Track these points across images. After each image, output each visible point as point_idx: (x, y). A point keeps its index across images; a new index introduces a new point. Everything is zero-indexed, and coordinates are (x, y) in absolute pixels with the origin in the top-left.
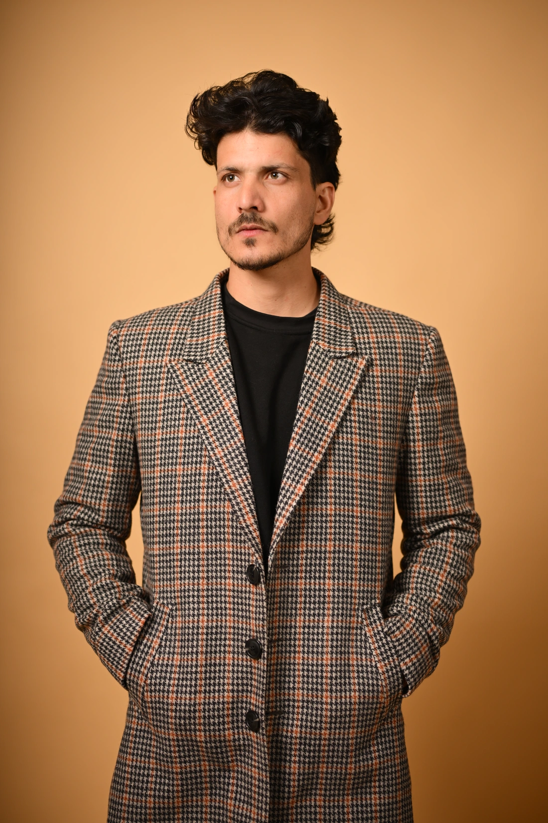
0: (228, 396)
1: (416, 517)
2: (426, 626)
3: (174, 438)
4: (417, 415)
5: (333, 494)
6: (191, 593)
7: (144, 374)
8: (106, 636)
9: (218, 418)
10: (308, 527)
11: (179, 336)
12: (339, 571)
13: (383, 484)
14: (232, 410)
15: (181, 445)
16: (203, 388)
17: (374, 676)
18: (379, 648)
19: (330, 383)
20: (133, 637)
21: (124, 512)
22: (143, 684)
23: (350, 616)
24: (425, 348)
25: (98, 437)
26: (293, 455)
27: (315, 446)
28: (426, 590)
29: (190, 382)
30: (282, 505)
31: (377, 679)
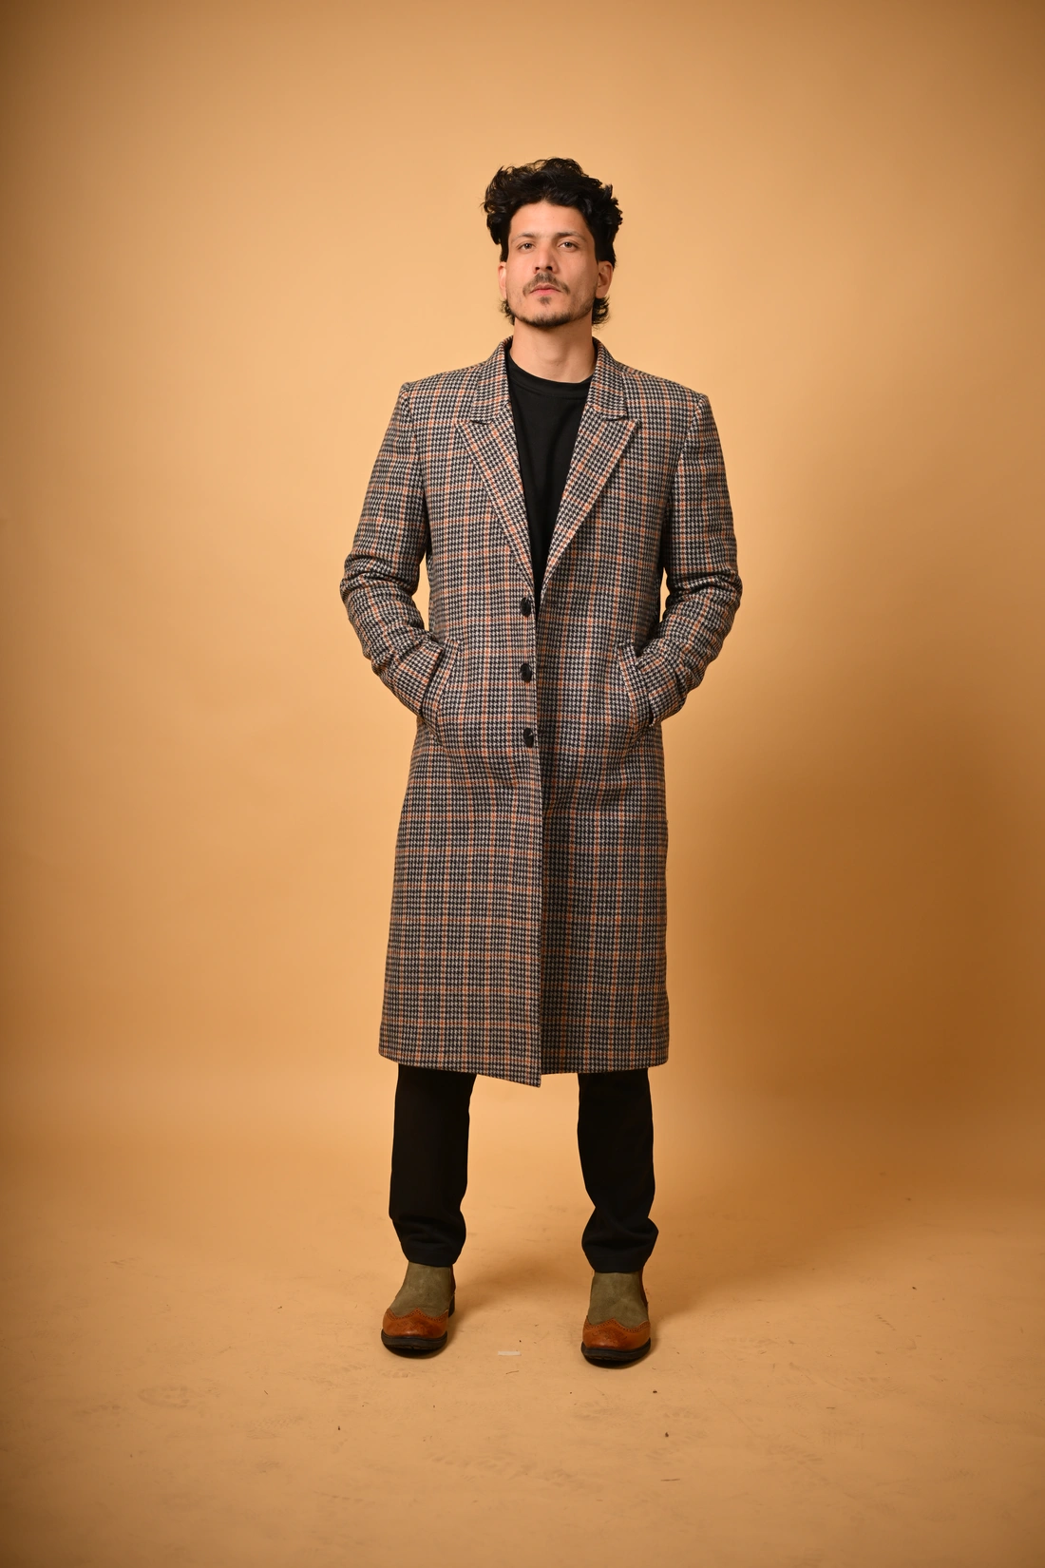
0: (510, 453)
1: (678, 572)
2: (674, 666)
3: (461, 492)
4: (682, 477)
5: (600, 542)
6: (477, 628)
7: (433, 434)
8: (403, 672)
9: (501, 472)
10: (577, 570)
11: (466, 399)
12: (599, 610)
13: (645, 537)
14: (513, 465)
15: (468, 497)
16: (487, 446)
17: (625, 703)
18: (631, 680)
19: (602, 442)
20: (428, 670)
21: (413, 565)
22: (436, 709)
23: (607, 650)
24: (692, 414)
25: (388, 494)
26: (566, 504)
27: (585, 497)
28: (679, 637)
29: (476, 441)
30: (555, 547)
31: (628, 706)
